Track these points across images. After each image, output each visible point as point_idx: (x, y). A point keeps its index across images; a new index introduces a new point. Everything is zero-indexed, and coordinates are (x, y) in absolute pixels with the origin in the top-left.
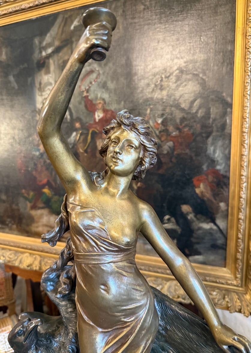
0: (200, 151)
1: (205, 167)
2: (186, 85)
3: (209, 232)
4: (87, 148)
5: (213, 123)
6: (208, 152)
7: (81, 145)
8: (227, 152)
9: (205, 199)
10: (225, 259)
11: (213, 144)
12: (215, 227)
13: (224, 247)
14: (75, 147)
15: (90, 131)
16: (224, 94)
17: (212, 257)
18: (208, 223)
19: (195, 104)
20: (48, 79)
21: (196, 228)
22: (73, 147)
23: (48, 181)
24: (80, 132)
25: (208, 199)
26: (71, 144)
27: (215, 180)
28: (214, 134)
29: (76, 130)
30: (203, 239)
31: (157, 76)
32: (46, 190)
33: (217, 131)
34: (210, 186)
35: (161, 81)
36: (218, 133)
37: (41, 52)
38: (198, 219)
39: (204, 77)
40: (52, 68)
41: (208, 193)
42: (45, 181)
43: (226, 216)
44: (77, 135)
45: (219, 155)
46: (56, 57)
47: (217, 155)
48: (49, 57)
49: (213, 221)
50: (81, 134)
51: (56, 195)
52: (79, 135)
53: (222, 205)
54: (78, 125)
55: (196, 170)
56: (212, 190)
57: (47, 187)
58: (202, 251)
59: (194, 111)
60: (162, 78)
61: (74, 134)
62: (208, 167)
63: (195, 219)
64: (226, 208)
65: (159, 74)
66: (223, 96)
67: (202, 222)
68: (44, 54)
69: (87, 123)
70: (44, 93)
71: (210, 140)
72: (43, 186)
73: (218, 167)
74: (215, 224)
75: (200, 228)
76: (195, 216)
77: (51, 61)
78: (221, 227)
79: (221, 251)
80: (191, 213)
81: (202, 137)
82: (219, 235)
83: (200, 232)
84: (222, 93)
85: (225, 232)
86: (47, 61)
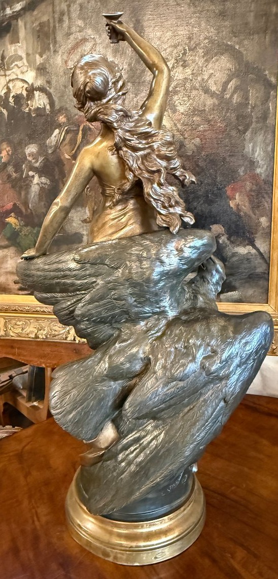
0: (236, 150)
1: (241, 171)
2: (217, 60)
3: (247, 258)
4: (76, 152)
5: (252, 112)
6: (246, 150)
7: (67, 147)
8: (269, 149)
9: (242, 213)
10: (267, 291)
11: (251, 139)
12: (254, 251)
13: (266, 276)
14: (58, 150)
15: (81, 128)
16: (267, 72)
17: (250, 292)
18: (245, 246)
19: (229, 86)
20: (16, 51)
21: (230, 254)
22: (54, 152)
23: (15, 205)
24: (66, 128)
25: (245, 213)
26: (51, 147)
27: (254, 187)
28: (254, 125)
29: (59, 126)
30: (238, 268)
31: (180, 48)
32: (12, 220)
33: (257, 122)
34: (248, 196)
35: (184, 54)
36: (258, 125)
37: (4, 9)
38: (232, 242)
39: (242, 50)
40: (22, 34)
41: (245, 206)
42: (9, 206)
43: (268, 234)
44: (60, 133)
45: (260, 153)
46: (28, 17)
47: (256, 154)
48: (16, 16)
49: (252, 243)
50: (67, 132)
51: (26, 225)
52: (63, 134)
53: (263, 220)
54: (62, 119)
55: (232, 176)
56: (251, 201)
57: (12, 214)
58: (237, 284)
59: (228, 96)
60: (185, 50)
61: (57, 131)
62: (245, 171)
63: (228, 242)
64: (268, 224)
65: (181, 45)
66: (266, 75)
67: (238, 245)
68: (8, 11)
69: (76, 115)
70: (8, 73)
71: (248, 134)
72: (7, 214)
73: (258, 171)
74: (254, 247)
75: (234, 254)
76: (228, 239)
77: (21, 23)
78: (262, 250)
79: (261, 282)
80: (223, 235)
81: (239, 131)
82: (260, 260)
83: (235, 259)
84: (264, 70)
85: (266, 256)
86: (14, 22)
